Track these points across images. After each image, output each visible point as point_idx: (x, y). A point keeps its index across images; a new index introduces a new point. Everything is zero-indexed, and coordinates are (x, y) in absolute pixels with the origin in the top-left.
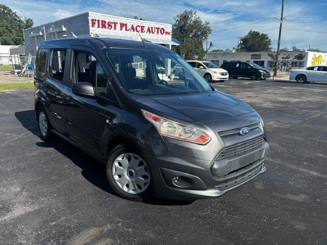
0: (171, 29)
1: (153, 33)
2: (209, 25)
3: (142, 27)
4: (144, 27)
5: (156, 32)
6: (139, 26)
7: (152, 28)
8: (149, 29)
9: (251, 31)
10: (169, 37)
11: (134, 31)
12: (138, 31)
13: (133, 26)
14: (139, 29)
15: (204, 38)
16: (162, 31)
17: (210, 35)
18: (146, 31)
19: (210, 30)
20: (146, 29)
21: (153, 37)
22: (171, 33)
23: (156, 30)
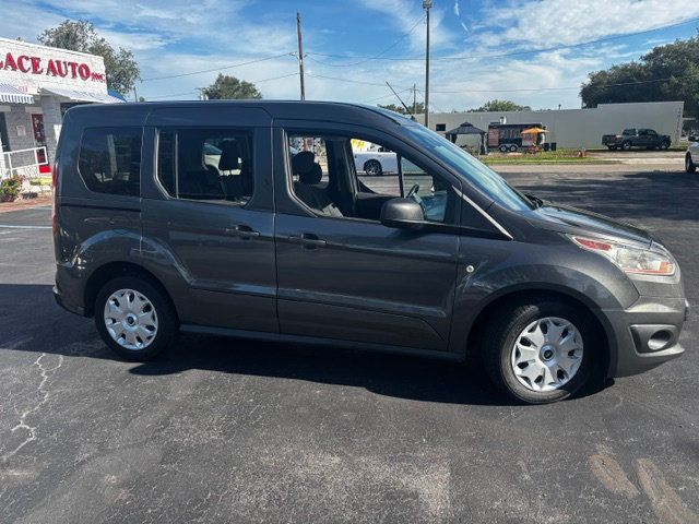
0: (104, 68)
1: (63, 76)
2: (130, 59)
3: (33, 59)
4: (39, 59)
5: (70, 74)
6: (27, 58)
7: (58, 62)
8: (51, 63)
9: (220, 75)
10: (102, 87)
11: (14, 69)
12: (24, 71)
13: (9, 58)
14: (27, 64)
16: (84, 72)
18: (45, 71)
20: (44, 65)
21: (64, 86)
22: (104, 78)
23: (70, 68)
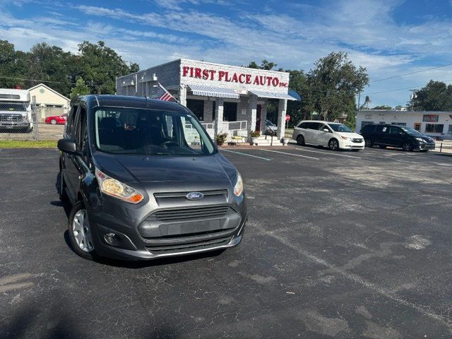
0: (288, 79)
1: (262, 84)
2: (365, 72)
3: (247, 76)
4: (250, 76)
5: (267, 83)
6: (244, 75)
7: (261, 77)
8: (257, 78)
9: (431, 81)
10: (286, 90)
11: (236, 81)
12: (241, 82)
13: (235, 75)
14: (244, 79)
15: (357, 90)
16: (275, 82)
17: (366, 86)
18: (253, 82)
19: (365, 80)
20: (252, 79)
21: (262, 90)
22: (287, 85)
23: (267, 80)
